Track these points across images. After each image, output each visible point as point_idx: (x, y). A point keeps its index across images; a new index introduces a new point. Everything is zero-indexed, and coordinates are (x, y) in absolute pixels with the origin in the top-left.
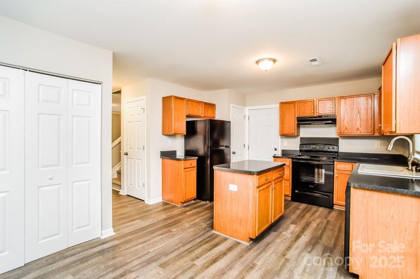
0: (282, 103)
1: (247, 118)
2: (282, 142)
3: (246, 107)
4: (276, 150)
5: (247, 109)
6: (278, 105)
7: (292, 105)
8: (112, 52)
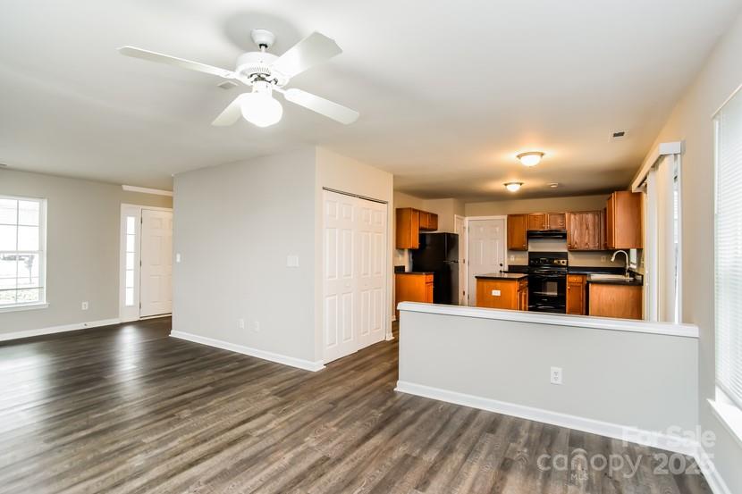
0: (511, 216)
1: (467, 229)
2: (509, 257)
3: (465, 216)
4: (501, 265)
5: (467, 219)
6: (505, 217)
7: (522, 218)
8: (392, 176)
